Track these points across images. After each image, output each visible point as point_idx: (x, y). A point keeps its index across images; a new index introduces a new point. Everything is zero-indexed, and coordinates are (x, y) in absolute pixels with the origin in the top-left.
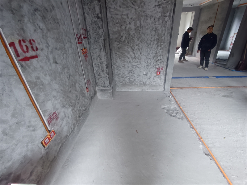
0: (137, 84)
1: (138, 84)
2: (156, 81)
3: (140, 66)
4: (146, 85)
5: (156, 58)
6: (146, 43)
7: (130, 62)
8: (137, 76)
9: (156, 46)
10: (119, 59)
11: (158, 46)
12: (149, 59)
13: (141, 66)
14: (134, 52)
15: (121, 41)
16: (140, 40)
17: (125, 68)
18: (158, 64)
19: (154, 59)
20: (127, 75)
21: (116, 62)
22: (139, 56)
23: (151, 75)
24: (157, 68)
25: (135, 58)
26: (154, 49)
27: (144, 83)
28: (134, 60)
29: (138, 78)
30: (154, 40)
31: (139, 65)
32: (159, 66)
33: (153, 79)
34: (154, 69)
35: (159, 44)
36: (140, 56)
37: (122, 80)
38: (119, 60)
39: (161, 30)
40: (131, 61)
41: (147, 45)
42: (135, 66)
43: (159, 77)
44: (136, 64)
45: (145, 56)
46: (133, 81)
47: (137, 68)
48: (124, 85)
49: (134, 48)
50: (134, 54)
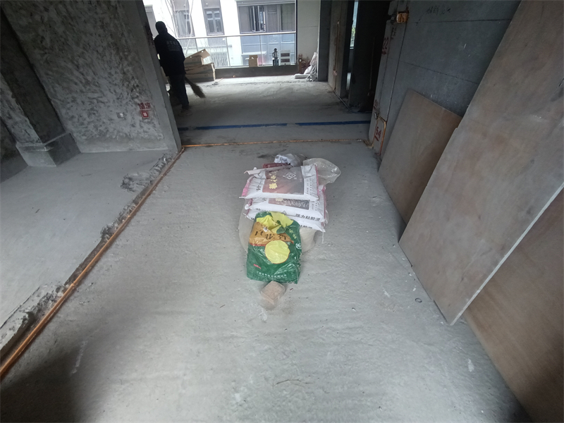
0: (114, 137)
1: (116, 138)
2: (148, 130)
3: (104, 99)
4: (133, 139)
5: (127, 83)
6: (95, 53)
7: (82, 91)
8: (108, 122)
9: (118, 58)
10: (57, 85)
11: (121, 59)
12: (116, 85)
13: (106, 101)
14: (81, 70)
15: (46, 48)
16: (81, 45)
17: (77, 103)
18: (138, 96)
19: (125, 85)
20: (88, 119)
21: (55, 91)
22: (93, 78)
23: (133, 118)
24: (139, 105)
25: (88, 83)
26: (116, 65)
27: (126, 134)
28: (88, 87)
29: (112, 126)
30: (109, 45)
31: (101, 97)
32: (141, 101)
33: (141, 127)
34: (134, 105)
35: (121, 54)
36: (96, 78)
37: (83, 130)
38: (58, 88)
39: (112, 25)
40: (84, 90)
41: (99, 56)
42: (95, 101)
43: (149, 123)
44: (96, 95)
45: (105, 78)
46: (105, 131)
47: (102, 105)
48: (91, 140)
49: (77, 62)
50: (83, 74)
